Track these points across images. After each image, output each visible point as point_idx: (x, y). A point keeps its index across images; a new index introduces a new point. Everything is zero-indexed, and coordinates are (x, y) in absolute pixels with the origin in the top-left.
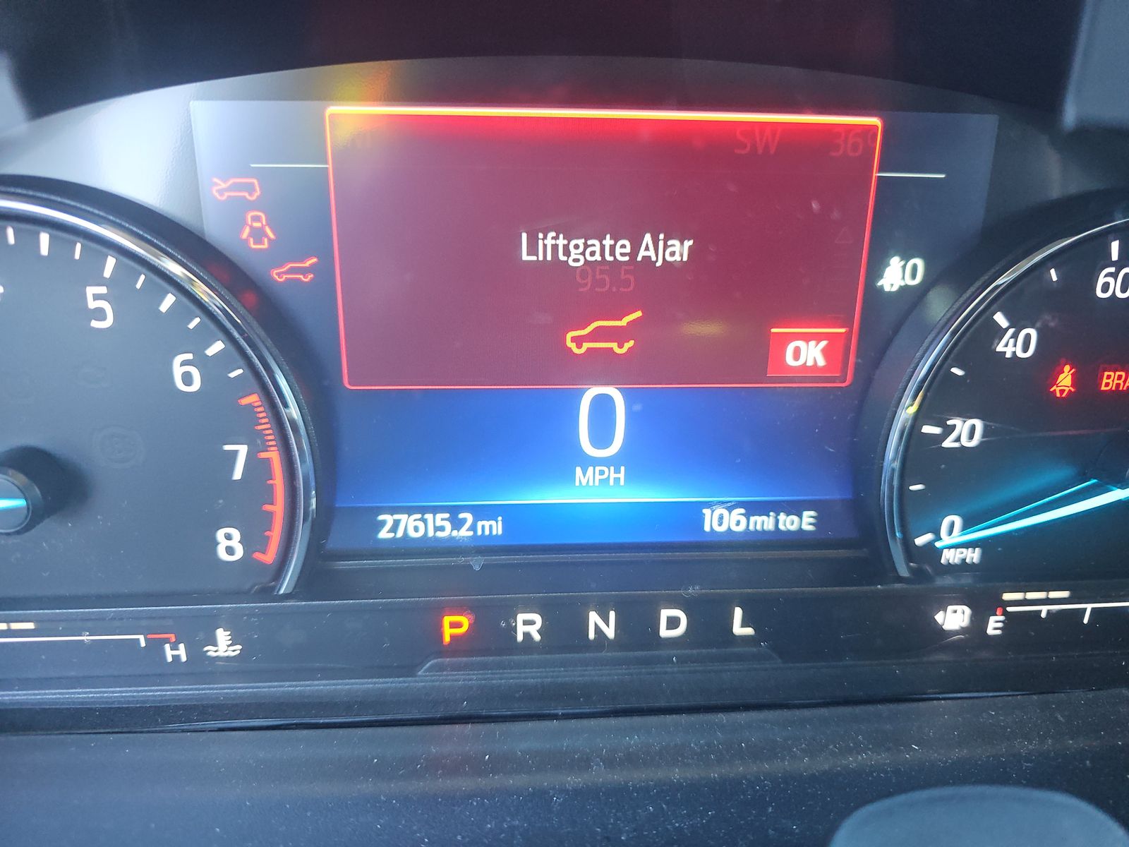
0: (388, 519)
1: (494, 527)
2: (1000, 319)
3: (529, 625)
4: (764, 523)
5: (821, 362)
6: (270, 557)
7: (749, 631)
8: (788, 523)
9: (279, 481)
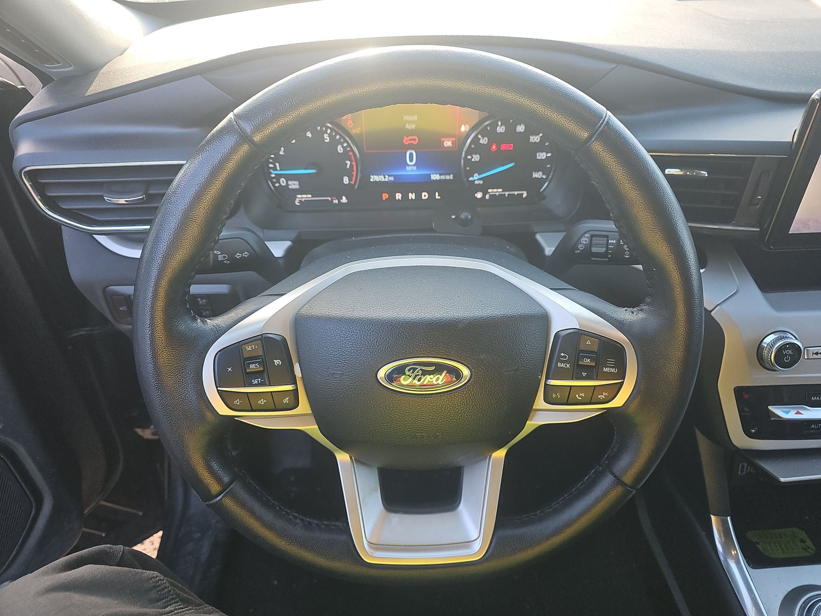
0: (372, 177)
1: (392, 179)
2: (480, 136)
3: (399, 196)
4: (443, 177)
5: (451, 145)
6: (353, 183)
7: (439, 198)
8: (448, 177)
9: (355, 168)
